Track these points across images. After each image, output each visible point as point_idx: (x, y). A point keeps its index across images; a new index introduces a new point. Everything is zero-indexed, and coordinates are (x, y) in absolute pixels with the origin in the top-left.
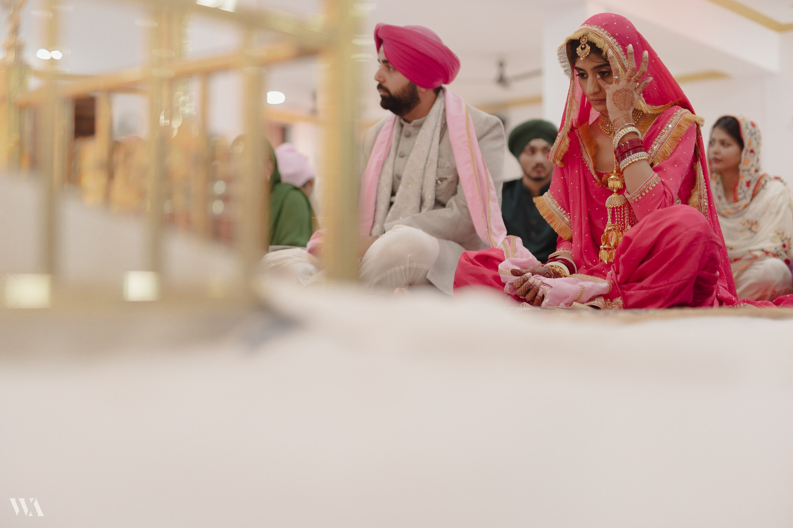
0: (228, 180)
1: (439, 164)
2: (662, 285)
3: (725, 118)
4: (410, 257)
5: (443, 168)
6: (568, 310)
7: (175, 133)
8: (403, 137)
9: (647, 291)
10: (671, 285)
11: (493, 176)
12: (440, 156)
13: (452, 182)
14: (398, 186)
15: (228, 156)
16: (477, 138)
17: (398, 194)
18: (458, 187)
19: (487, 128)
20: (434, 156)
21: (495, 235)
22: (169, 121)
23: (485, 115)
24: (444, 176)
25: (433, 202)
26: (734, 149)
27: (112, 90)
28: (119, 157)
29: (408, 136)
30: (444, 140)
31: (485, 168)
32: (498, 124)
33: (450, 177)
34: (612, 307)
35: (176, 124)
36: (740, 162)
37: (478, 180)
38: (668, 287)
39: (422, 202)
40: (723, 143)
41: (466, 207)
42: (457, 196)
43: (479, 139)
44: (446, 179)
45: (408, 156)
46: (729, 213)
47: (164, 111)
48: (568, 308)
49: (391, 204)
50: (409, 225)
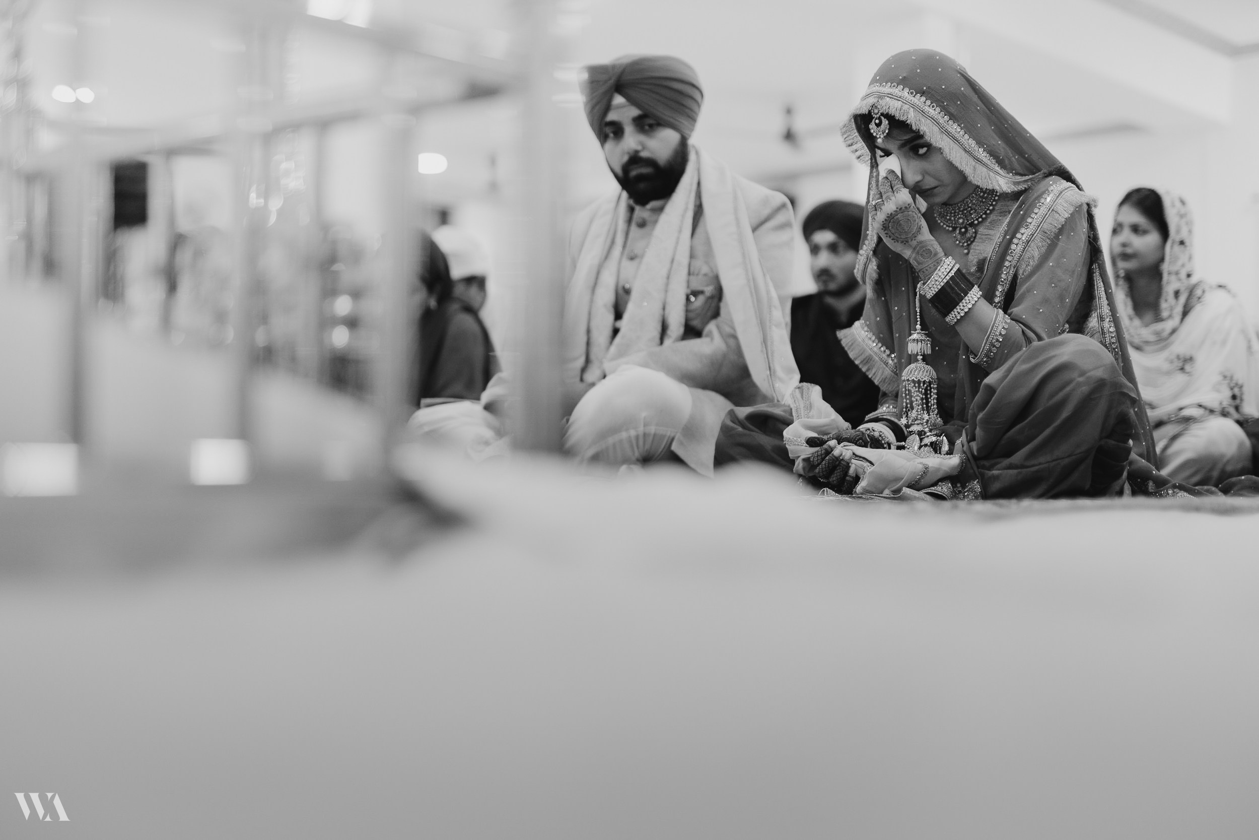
0: (356, 294)
1: (692, 269)
2: (1043, 460)
3: (1138, 191)
4: (645, 417)
5: (697, 275)
6: (894, 501)
7: (273, 219)
8: (634, 227)
9: (1019, 470)
10: (1056, 462)
11: (776, 287)
12: (692, 256)
13: (711, 297)
14: (626, 303)
15: (357, 255)
16: (752, 227)
17: (626, 316)
18: (722, 305)
19: (766, 212)
20: (683, 258)
21: (781, 380)
22: (263, 201)
23: (765, 191)
24: (700, 288)
25: (681, 330)
26: (1152, 238)
27: (171, 152)
28: (184, 257)
29: (642, 225)
30: (699, 230)
31: (764, 275)
32: (783, 206)
33: (709, 290)
34: (964, 497)
35: (275, 204)
36: (1162, 259)
37: (754, 294)
38: (1052, 464)
39: (664, 328)
40: (1135, 229)
41: (735, 337)
42: (719, 319)
43: (755, 229)
44: (702, 292)
45: (642, 256)
46: (1147, 343)
47: (255, 185)
48: (895, 497)
49: (616, 331)
50: (645, 365)
